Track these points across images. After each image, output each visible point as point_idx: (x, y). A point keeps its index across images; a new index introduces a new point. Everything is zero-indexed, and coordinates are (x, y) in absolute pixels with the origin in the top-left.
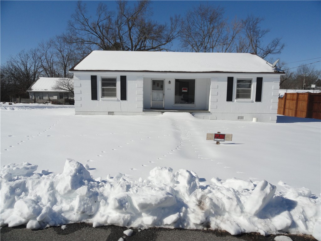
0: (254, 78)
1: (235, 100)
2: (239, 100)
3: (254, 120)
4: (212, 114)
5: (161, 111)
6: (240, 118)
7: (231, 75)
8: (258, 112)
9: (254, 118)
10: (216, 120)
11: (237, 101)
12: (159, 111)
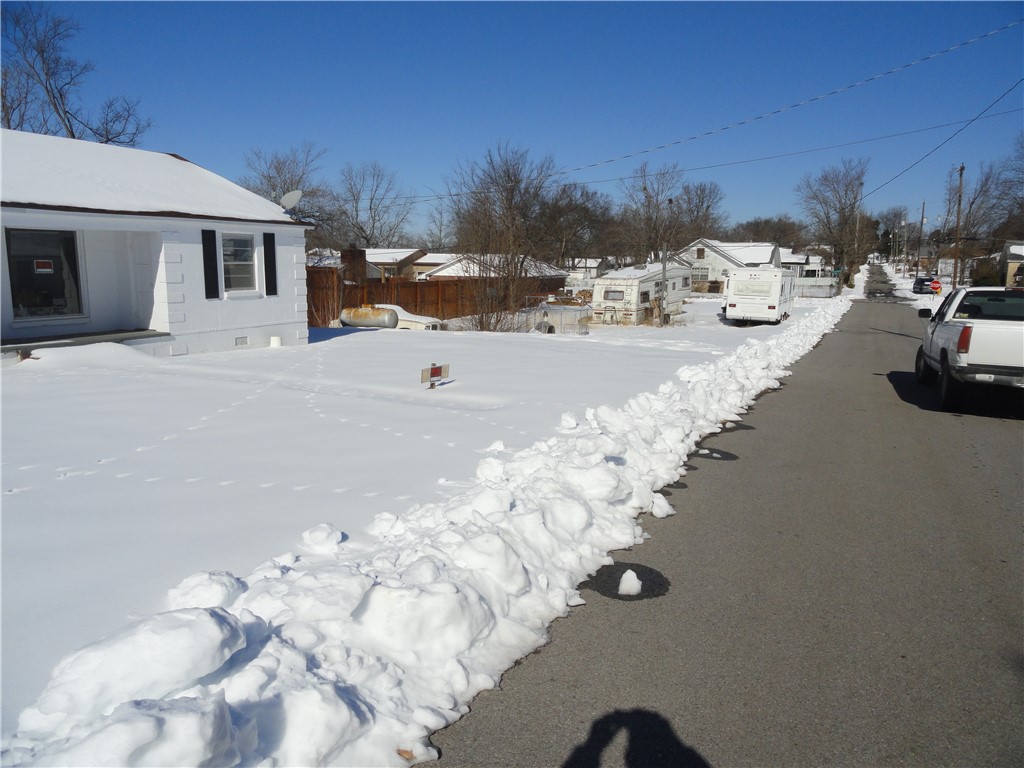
0: (257, 233)
1: (225, 295)
2: (234, 293)
3: (275, 342)
4: (174, 339)
5: (17, 350)
6: (240, 341)
7: (209, 225)
8: (275, 322)
9: (272, 338)
10: (187, 354)
11: (229, 298)
12: (10, 350)
